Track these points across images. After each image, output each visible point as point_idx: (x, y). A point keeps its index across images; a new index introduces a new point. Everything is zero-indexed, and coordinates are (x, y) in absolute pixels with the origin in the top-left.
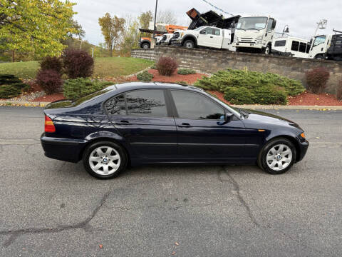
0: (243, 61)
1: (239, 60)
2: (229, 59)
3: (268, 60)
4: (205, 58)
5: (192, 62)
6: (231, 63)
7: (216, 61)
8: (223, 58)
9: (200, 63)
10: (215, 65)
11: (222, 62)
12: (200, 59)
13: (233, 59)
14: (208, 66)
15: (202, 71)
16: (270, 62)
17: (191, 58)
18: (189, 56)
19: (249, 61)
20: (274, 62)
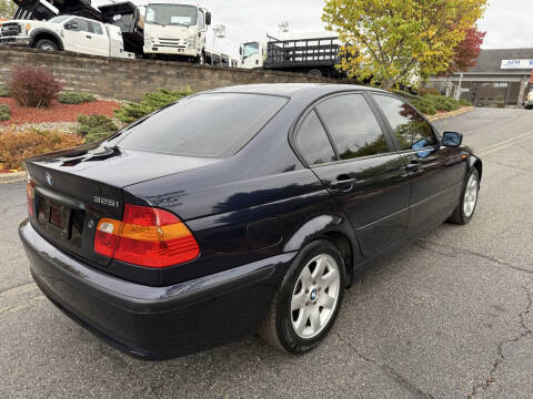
0: (179, 76)
1: (170, 76)
2: (152, 74)
3: (217, 75)
4: (104, 72)
5: (77, 79)
6: (158, 79)
7: (127, 77)
8: (140, 71)
9: (96, 81)
10: (128, 84)
11: (141, 79)
12: (94, 75)
13: (159, 73)
14: (115, 87)
15: (105, 95)
16: (220, 78)
17: (74, 72)
18: (69, 68)
19: (188, 76)
20: (226, 78)
